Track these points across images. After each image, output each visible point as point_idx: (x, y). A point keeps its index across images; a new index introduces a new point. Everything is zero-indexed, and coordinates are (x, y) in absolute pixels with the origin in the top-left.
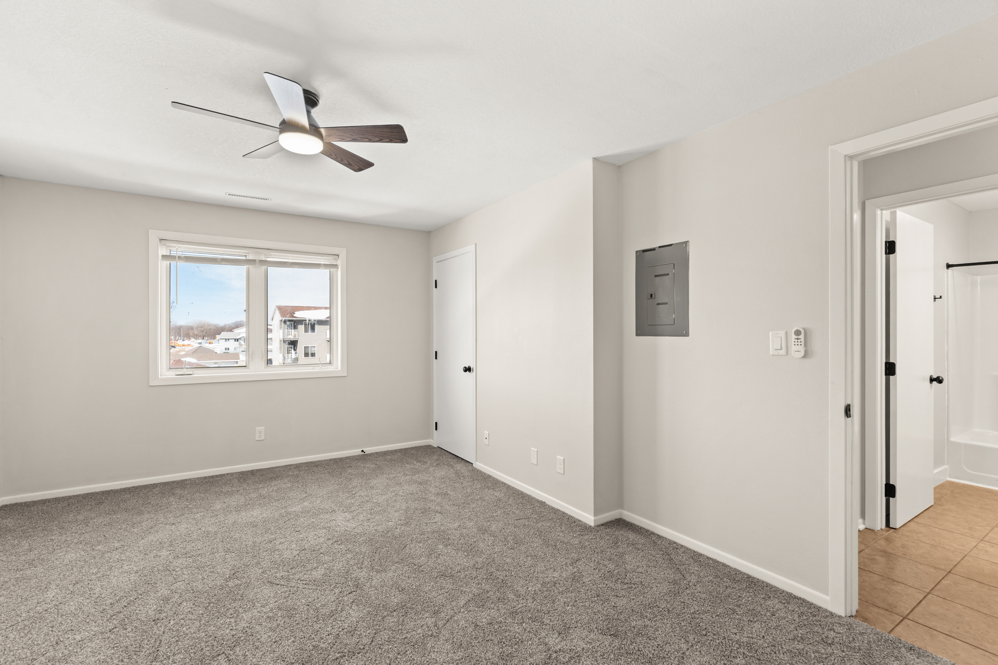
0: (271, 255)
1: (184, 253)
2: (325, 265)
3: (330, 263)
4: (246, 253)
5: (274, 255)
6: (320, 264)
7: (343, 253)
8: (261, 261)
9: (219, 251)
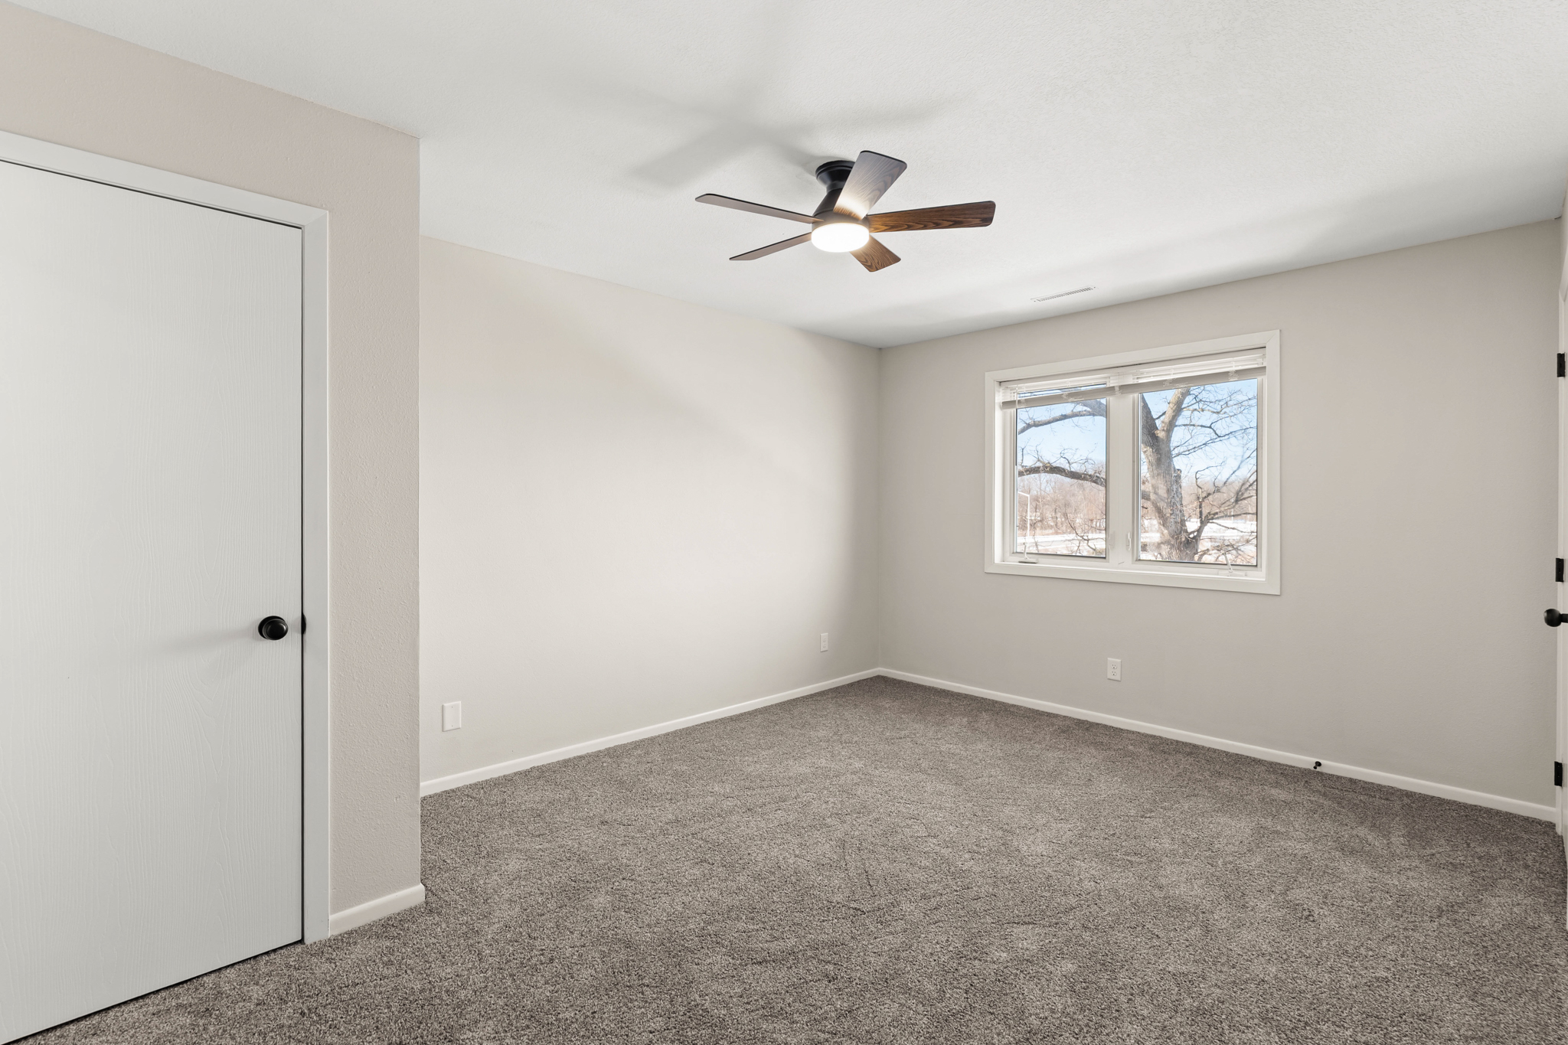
0: (1142, 373)
1: (1022, 395)
2: (1237, 372)
3: (1256, 366)
4: (1105, 378)
5: (1147, 373)
6: (1228, 372)
7: (1272, 340)
8: (1122, 387)
9: (1065, 382)
